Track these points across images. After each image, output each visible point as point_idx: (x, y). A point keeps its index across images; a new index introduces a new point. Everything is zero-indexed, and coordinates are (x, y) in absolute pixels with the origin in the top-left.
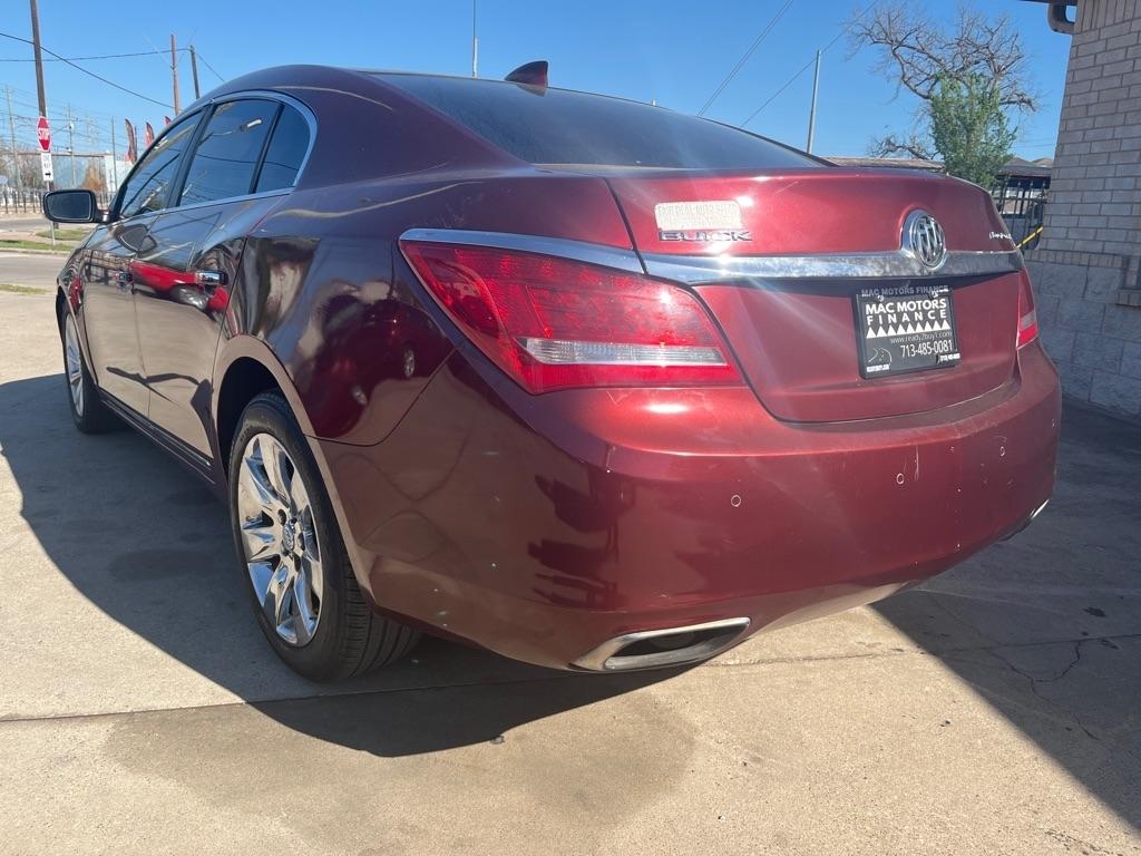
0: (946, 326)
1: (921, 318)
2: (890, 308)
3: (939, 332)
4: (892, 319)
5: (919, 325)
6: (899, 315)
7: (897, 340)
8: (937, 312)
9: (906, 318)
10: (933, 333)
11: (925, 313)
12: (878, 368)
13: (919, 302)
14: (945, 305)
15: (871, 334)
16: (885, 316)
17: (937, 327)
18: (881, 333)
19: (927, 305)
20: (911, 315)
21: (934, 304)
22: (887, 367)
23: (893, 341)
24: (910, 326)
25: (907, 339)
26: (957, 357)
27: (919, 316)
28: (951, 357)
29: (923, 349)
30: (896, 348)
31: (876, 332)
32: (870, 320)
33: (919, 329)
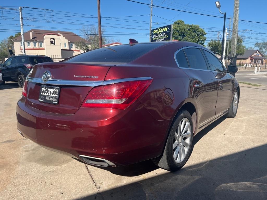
0: (57, 96)
1: (52, 93)
2: (47, 89)
3: (55, 96)
4: (46, 92)
6: (48, 91)
7: (46, 96)
8: (56, 92)
9: (49, 92)
10: (54, 96)
11: (53, 92)
12: (40, 100)
13: (53, 89)
14: (58, 91)
16: (45, 91)
17: (55, 95)
20: (50, 92)
21: (56, 90)
22: (42, 100)
23: (45, 96)
25: (48, 96)
26: (57, 103)
27: (52, 92)
28: (55, 102)
29: (51, 99)
30: (45, 97)
31: (43, 93)
32: (42, 91)
33: (51, 95)
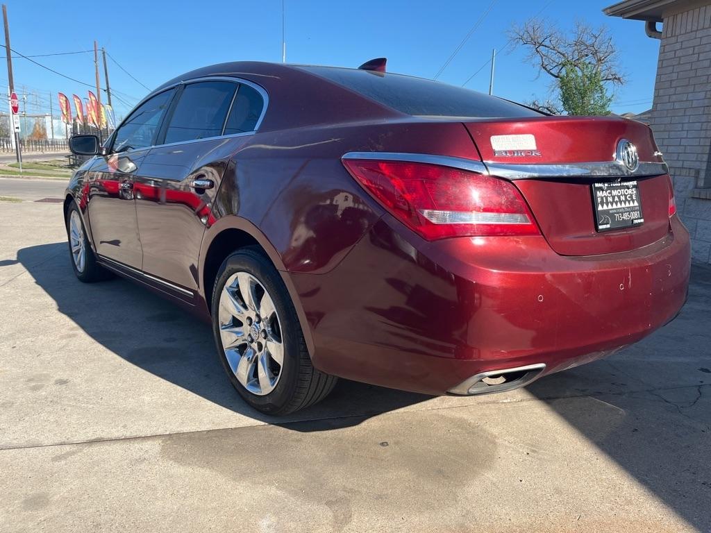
0: (636, 204)
2: (609, 193)
3: (633, 207)
4: (610, 199)
5: (623, 203)
6: (613, 197)
7: (613, 211)
8: (632, 195)
9: (616, 199)
10: (630, 207)
11: (626, 196)
12: (604, 227)
13: (623, 190)
14: (635, 192)
15: (600, 208)
16: (606, 198)
17: (632, 204)
18: (605, 207)
19: (627, 192)
20: (619, 197)
21: (630, 191)
22: (608, 226)
23: (611, 212)
24: (619, 204)
25: (618, 211)
26: (642, 220)
27: (623, 198)
28: (639, 221)
29: (626, 216)
30: (612, 216)
31: (603, 206)
32: (599, 200)
33: (623, 205)
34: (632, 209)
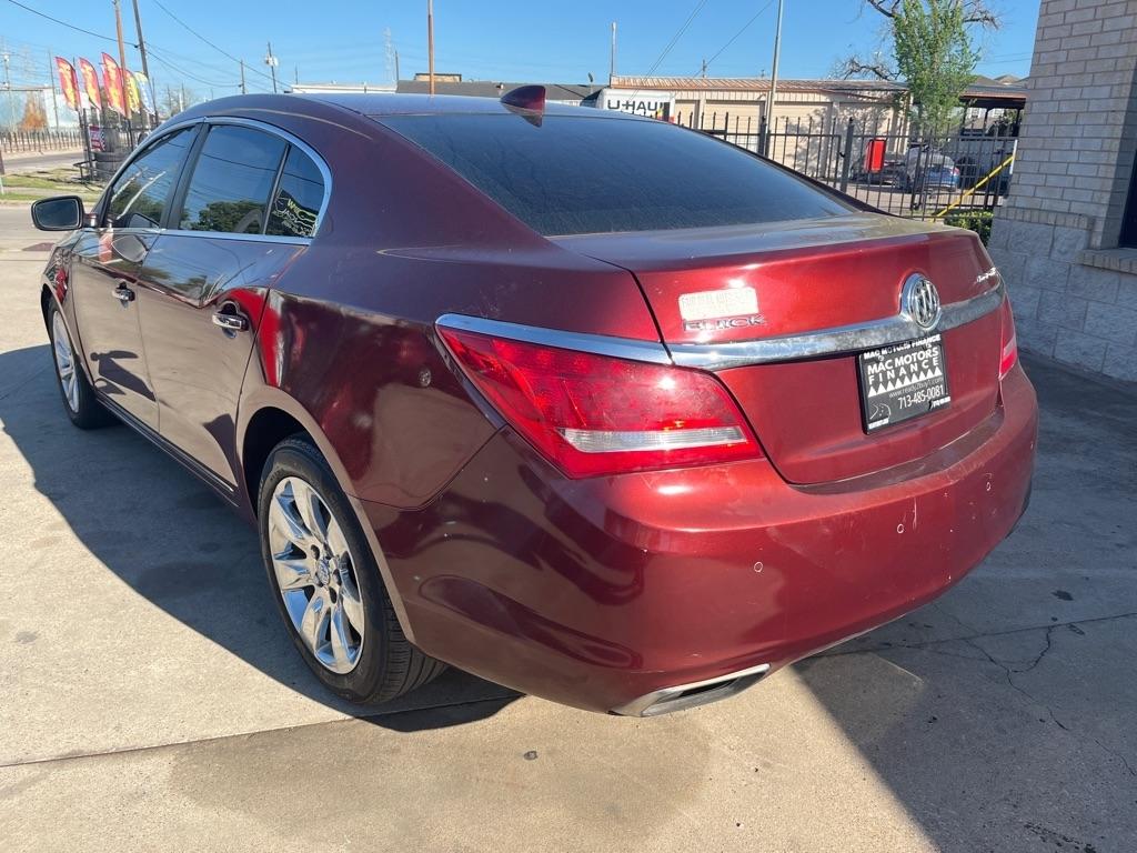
0: (938, 372)
1: (917, 370)
2: (889, 365)
3: (932, 379)
4: (891, 375)
5: (914, 375)
6: (897, 370)
7: (896, 394)
8: (930, 360)
9: (903, 371)
10: (927, 381)
11: (919, 362)
12: (878, 424)
13: (914, 355)
14: (938, 352)
15: (872, 393)
16: (884, 373)
17: (930, 375)
18: (882, 390)
19: (921, 356)
20: (907, 367)
21: (927, 354)
22: (886, 421)
23: (891, 396)
25: (905, 392)
26: (948, 399)
27: (914, 368)
28: (942, 401)
29: (918, 398)
30: (893, 402)
32: (871, 380)
33: (907, 382)
34: (931, 383)
